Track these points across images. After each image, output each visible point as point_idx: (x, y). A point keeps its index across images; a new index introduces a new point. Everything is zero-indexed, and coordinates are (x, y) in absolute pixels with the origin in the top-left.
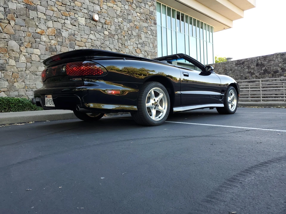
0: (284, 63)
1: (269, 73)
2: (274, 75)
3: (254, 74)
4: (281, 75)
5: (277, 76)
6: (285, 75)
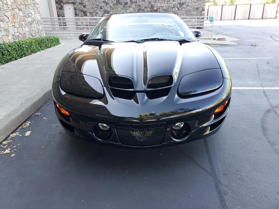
1: (121, 4)
2: (125, 6)
3: (109, 4)
4: (130, 7)
5: (127, 7)
6: (133, 7)
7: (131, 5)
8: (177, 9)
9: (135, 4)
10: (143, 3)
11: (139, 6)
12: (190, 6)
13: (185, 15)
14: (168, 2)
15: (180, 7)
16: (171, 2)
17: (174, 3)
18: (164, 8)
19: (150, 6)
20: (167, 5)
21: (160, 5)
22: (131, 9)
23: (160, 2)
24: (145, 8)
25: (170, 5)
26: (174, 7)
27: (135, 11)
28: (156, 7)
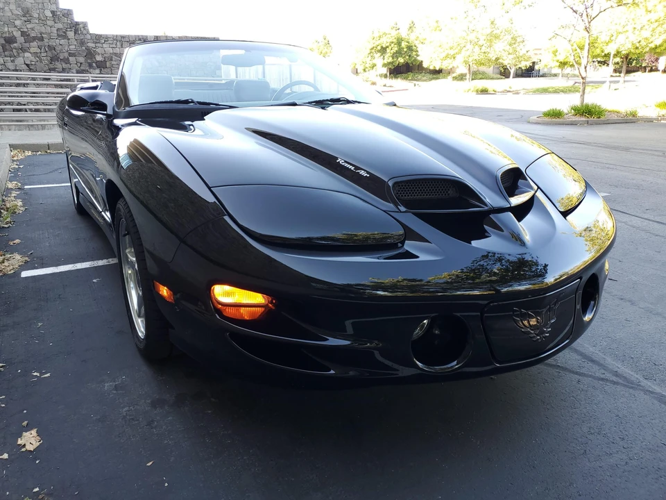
0: (25, 19)
2: (8, 47)
4: (23, 50)
5: (14, 50)
6: (32, 50)
7: (27, 45)
9: (40, 43)
10: (62, 42)
11: (52, 48)
19: (83, 51)
21: (111, 50)
22: (27, 55)
23: (110, 42)
24: (71, 55)
27: (41, 62)
28: (100, 56)
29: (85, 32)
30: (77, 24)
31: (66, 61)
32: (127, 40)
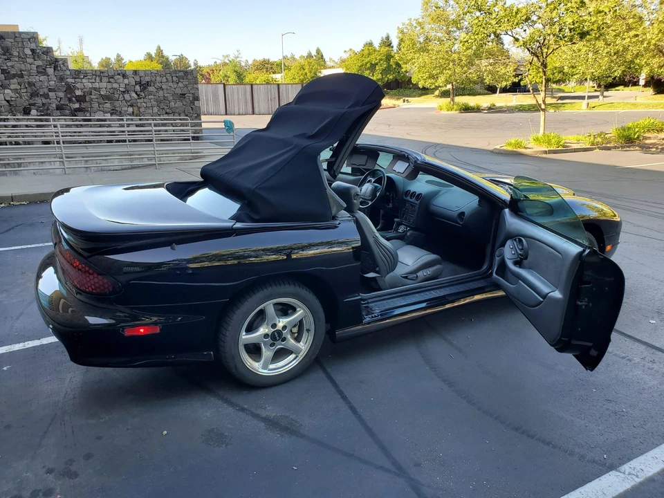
0: (5, 57)
4: (3, 87)
6: (12, 87)
7: (7, 82)
8: (134, 95)
9: (20, 80)
10: (42, 78)
11: (31, 84)
12: (165, 91)
13: (156, 110)
14: (111, 80)
15: (141, 91)
16: (118, 79)
17: (126, 81)
18: (102, 93)
19: (63, 86)
20: (109, 86)
21: (90, 85)
22: (7, 91)
23: (89, 77)
24: (50, 90)
25: (115, 86)
26: (126, 91)
27: (21, 98)
28: (80, 90)
29: (64, 68)
30: (57, 60)
31: (46, 96)
32: (106, 74)
